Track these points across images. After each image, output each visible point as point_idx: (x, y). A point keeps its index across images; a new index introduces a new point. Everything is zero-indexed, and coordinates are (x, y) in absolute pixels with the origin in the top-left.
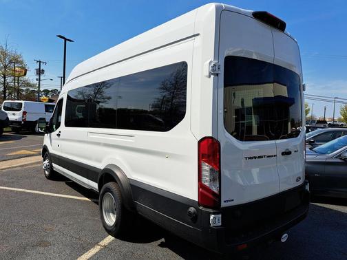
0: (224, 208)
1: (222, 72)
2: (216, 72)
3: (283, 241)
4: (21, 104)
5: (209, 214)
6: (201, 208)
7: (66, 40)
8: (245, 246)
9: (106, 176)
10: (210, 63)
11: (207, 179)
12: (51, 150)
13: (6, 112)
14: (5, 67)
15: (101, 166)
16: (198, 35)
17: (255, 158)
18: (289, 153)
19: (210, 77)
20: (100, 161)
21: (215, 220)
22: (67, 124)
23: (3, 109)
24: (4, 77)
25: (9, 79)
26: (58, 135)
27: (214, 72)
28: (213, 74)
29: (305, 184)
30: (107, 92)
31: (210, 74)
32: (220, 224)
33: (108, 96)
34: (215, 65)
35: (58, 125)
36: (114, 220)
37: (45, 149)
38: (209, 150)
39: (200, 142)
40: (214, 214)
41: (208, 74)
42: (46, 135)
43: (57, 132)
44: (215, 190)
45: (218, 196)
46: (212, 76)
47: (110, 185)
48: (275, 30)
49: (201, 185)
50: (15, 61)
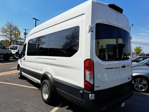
0: (95, 91)
1: (94, 30)
2: (92, 30)
3: (122, 106)
4: (17, 47)
5: (89, 94)
6: (85, 91)
7: (36, 20)
8: (105, 108)
9: (44, 77)
10: (89, 26)
11: (88, 78)
12: (21, 66)
13: (11, 50)
14: (11, 31)
15: (42, 73)
16: (84, 14)
17: (110, 68)
18: (125, 67)
19: (89, 32)
20: (41, 70)
21: (92, 96)
22: (28, 55)
23: (10, 49)
24: (11, 36)
25: (12, 36)
26: (24, 59)
27: (91, 30)
28: (91, 31)
29: (132, 80)
30: (43, 40)
31: (89, 31)
32: (94, 98)
33: (44, 42)
34: (91, 27)
35: (24, 55)
36: (48, 97)
37: (19, 66)
38: (89, 65)
39: (85, 61)
40: (91, 94)
41: (88, 31)
42: (19, 59)
43: (23, 58)
44: (92, 83)
45: (93, 86)
46: (90, 32)
47: (46, 81)
48: (118, 12)
49: (85, 81)
50: (15, 29)
